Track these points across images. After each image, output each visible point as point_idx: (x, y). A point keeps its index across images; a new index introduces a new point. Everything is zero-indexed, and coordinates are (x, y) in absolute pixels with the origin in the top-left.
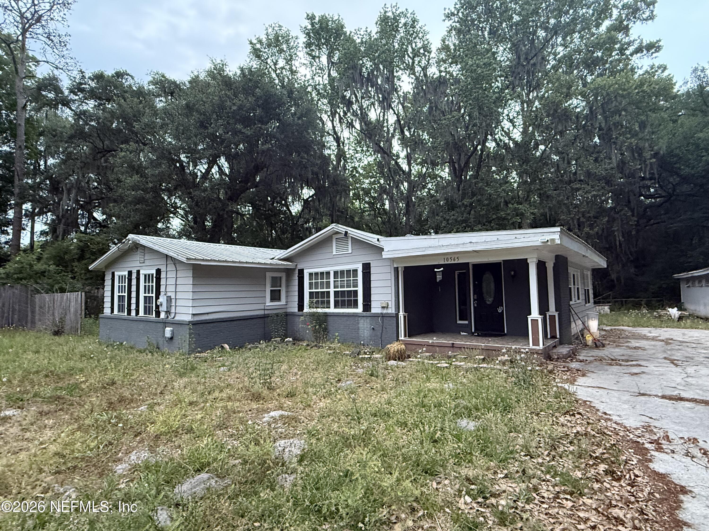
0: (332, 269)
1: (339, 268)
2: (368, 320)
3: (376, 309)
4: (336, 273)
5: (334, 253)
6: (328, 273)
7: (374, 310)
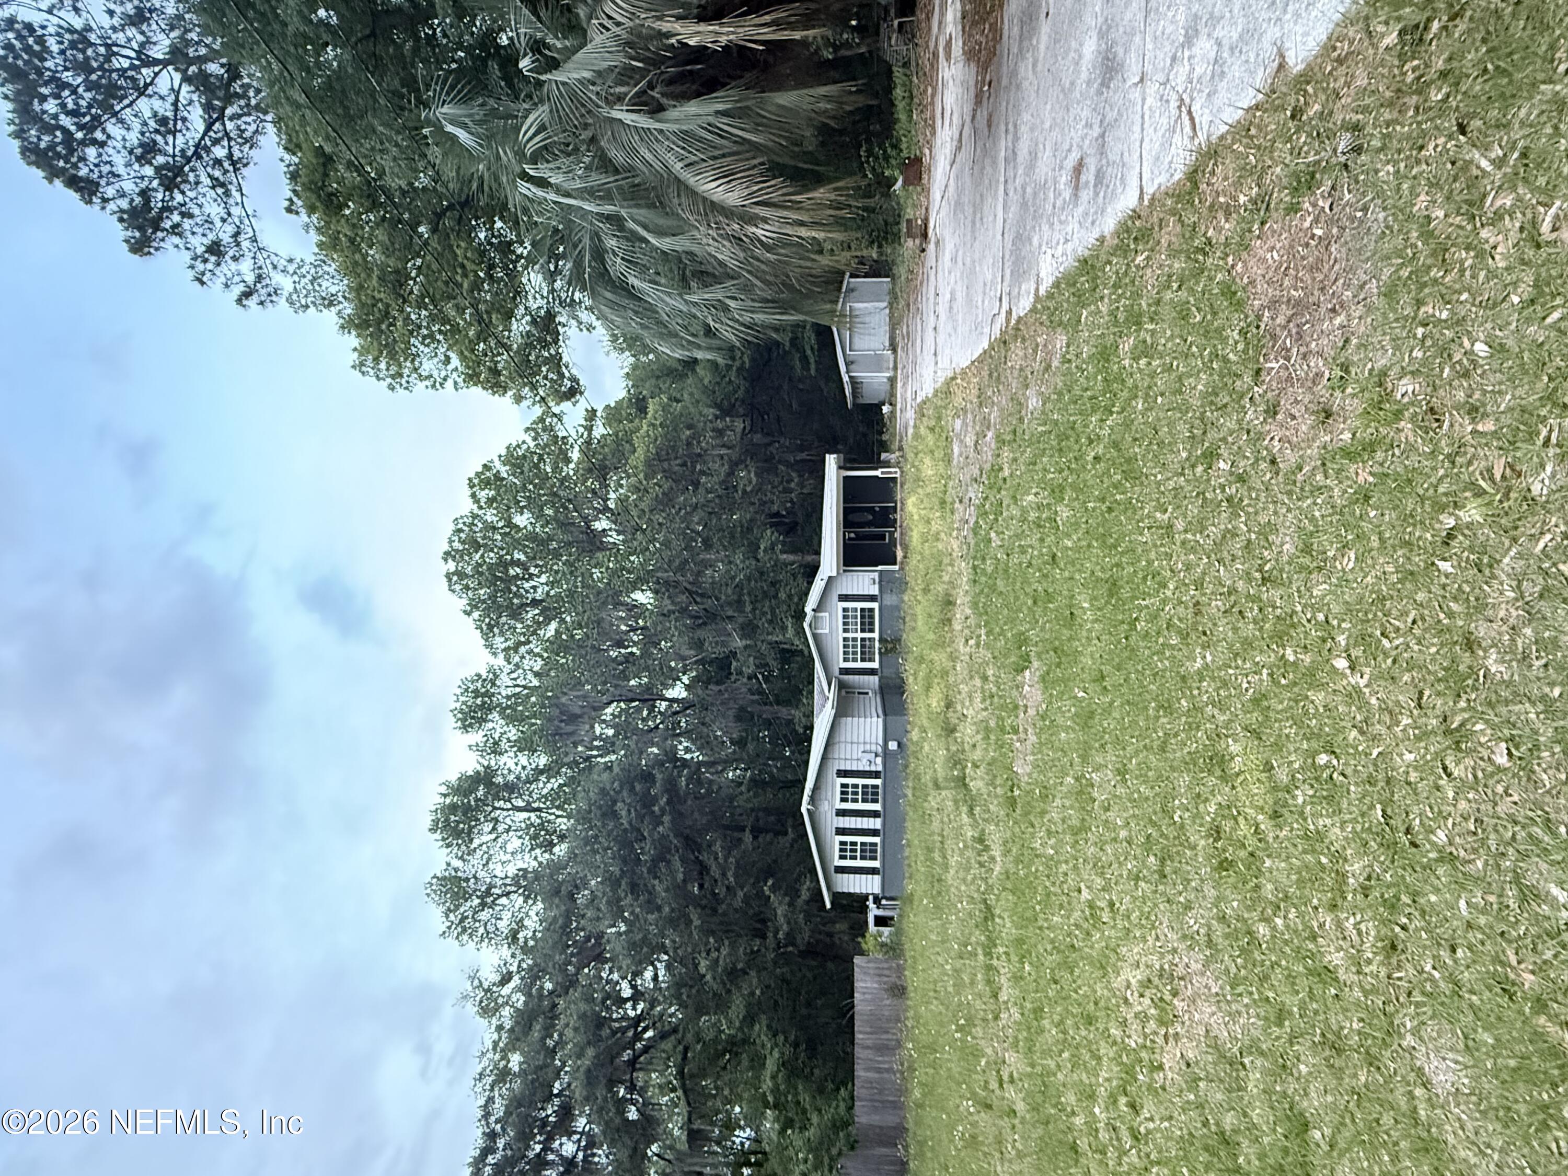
0: (842, 635)
1: (841, 627)
2: (884, 596)
3: (875, 590)
4: (845, 631)
5: (827, 631)
6: (845, 639)
7: (876, 592)
